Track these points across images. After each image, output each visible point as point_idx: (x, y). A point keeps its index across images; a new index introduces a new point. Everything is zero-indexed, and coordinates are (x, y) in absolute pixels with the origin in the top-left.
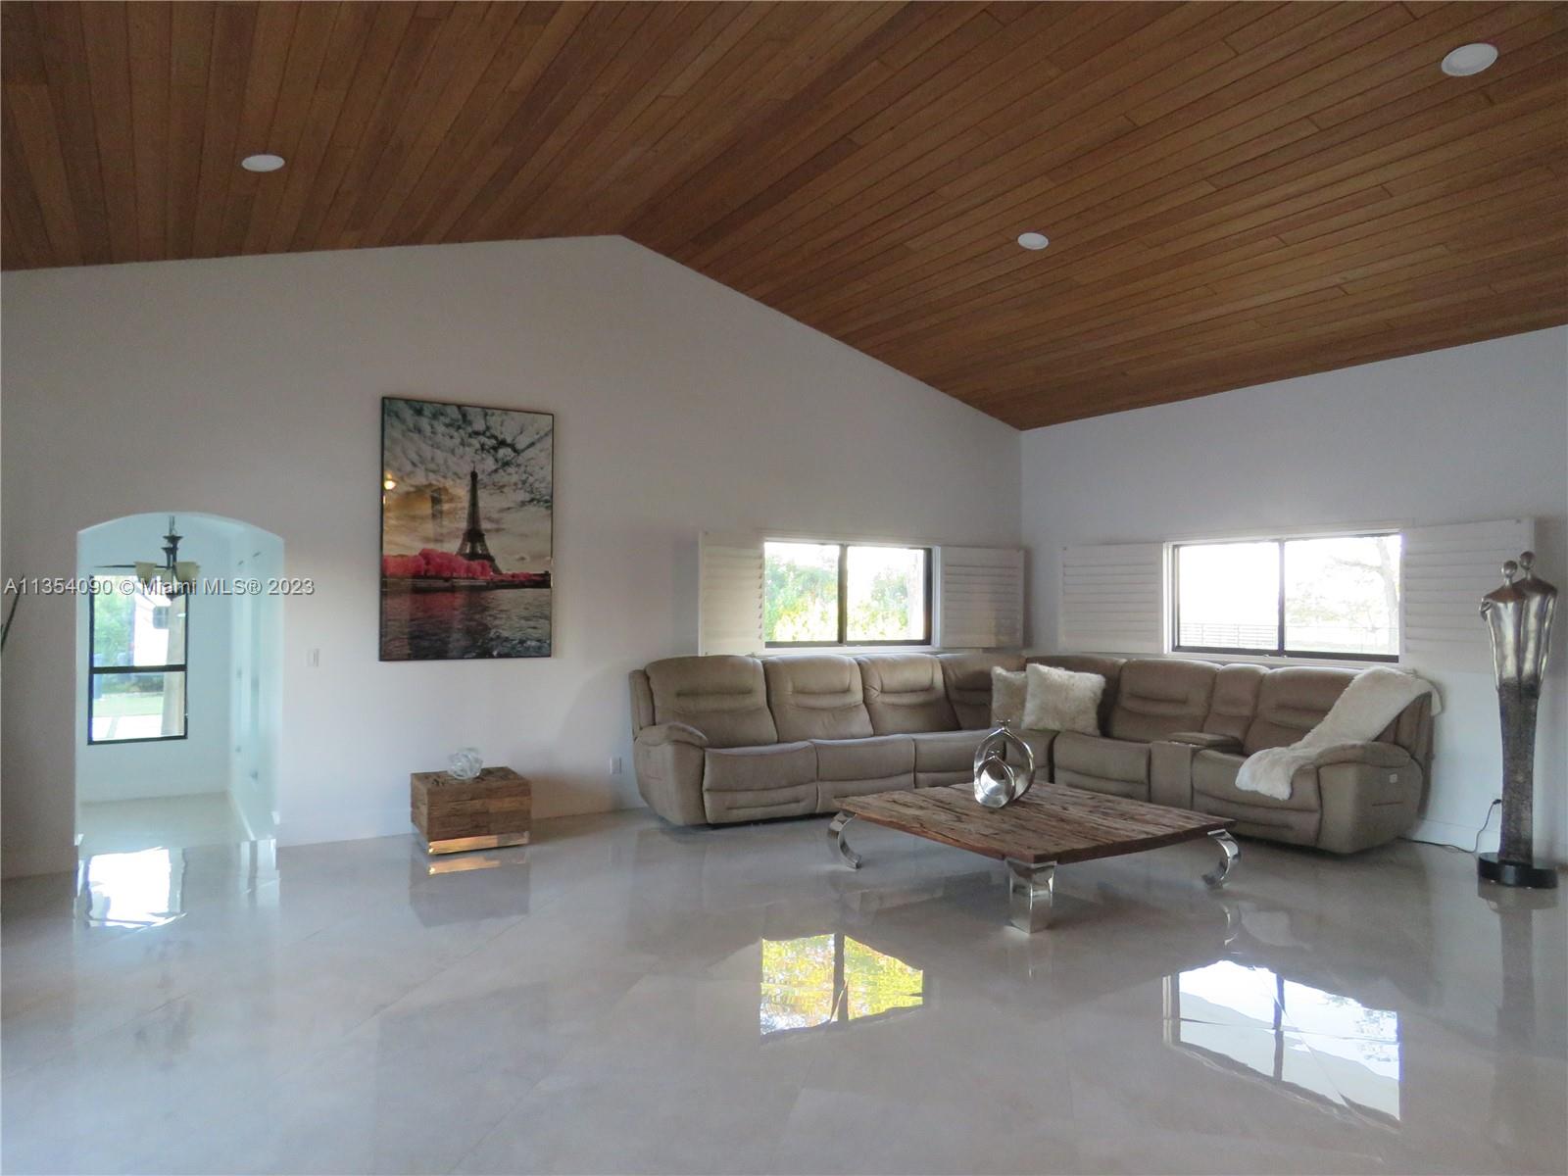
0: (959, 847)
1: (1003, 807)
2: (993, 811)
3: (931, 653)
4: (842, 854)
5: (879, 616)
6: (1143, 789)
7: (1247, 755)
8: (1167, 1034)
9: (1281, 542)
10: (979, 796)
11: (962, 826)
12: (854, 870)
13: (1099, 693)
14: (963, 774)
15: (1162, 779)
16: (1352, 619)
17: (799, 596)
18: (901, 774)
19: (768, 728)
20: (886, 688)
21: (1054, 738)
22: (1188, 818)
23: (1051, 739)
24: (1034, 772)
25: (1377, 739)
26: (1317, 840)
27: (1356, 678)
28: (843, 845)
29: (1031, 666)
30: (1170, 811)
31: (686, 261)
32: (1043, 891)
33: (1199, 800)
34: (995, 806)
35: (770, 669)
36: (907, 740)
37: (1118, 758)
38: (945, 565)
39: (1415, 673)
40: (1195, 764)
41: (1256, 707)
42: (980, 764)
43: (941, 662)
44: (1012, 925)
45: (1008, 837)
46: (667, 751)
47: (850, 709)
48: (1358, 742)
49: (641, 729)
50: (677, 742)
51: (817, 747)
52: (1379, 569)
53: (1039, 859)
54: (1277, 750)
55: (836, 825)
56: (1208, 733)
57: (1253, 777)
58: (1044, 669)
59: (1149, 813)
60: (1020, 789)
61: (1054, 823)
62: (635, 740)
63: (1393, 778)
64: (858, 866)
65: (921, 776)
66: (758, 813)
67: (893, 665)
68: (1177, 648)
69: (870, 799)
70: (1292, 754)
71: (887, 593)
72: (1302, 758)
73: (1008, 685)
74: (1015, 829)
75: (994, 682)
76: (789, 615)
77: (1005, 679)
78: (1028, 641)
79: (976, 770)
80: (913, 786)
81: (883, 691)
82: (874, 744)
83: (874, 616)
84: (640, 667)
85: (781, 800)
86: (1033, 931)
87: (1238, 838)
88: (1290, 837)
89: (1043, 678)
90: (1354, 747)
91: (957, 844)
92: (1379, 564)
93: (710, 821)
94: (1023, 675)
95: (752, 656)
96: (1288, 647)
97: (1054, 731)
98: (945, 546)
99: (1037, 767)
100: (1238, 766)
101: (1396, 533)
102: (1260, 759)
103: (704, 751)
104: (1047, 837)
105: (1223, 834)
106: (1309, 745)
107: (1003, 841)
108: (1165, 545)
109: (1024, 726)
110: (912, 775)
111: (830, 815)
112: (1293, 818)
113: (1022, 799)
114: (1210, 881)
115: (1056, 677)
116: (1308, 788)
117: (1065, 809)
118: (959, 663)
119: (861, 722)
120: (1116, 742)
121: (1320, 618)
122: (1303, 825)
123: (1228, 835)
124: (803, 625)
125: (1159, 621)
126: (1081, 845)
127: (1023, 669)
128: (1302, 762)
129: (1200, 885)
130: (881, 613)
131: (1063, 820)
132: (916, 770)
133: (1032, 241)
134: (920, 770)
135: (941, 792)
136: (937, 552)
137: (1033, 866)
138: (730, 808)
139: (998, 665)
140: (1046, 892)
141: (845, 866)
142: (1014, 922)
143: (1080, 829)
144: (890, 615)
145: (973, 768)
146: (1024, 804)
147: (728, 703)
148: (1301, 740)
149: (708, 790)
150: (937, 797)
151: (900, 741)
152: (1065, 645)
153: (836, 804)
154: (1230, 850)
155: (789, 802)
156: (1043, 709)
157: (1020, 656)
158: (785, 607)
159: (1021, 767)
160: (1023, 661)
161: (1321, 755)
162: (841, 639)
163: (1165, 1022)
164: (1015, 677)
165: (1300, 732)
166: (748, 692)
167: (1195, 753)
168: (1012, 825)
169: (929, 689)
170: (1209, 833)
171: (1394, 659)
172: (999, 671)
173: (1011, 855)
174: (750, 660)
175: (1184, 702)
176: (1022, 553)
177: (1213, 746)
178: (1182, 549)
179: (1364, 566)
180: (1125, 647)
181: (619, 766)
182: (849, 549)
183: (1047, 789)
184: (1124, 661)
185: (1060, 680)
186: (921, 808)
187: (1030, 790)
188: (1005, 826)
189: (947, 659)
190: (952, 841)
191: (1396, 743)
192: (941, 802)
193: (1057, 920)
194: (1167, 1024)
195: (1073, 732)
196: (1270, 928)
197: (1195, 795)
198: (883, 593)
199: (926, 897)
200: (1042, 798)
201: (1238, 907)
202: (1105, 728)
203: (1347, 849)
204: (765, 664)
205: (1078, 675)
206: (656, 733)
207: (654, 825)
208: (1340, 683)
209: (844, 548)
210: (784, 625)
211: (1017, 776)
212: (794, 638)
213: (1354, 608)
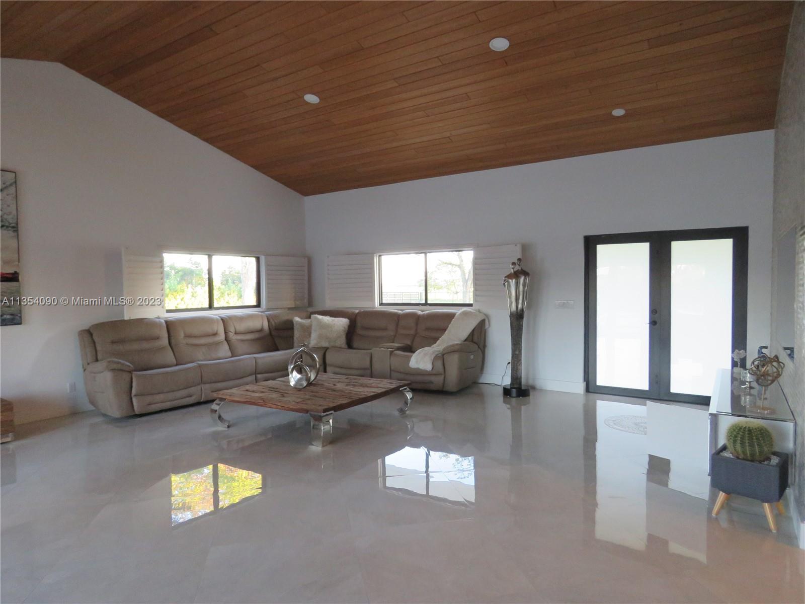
0: (285, 410)
1: (304, 387)
2: (300, 390)
3: (262, 312)
4: (219, 421)
5: (226, 294)
6: (369, 372)
7: (414, 352)
8: (380, 485)
9: (425, 253)
10: (292, 383)
11: (285, 399)
12: (227, 429)
13: (347, 327)
14: (284, 373)
15: (377, 366)
16: (448, 289)
17: (178, 284)
18: (248, 376)
19: (170, 357)
20: (238, 331)
21: (326, 351)
22: (391, 383)
23: (324, 351)
24: (319, 368)
25: (465, 340)
26: (443, 386)
27: (457, 314)
28: (220, 417)
29: (313, 316)
30: (382, 381)
31: (106, 84)
32: (327, 426)
33: (394, 375)
34: (301, 387)
35: (169, 325)
36: (250, 358)
37: (356, 358)
38: (267, 265)
39: (479, 311)
40: (392, 359)
41: (416, 330)
42: (292, 367)
43: (267, 316)
44: (313, 445)
45: (309, 402)
46: (108, 376)
47: (217, 344)
48: (459, 342)
49: (88, 364)
50: (113, 370)
51: (200, 366)
52: (459, 266)
53: (325, 411)
54: (426, 348)
55: (214, 406)
56: (397, 343)
57: (417, 362)
58: (320, 317)
59: (374, 383)
60: (312, 378)
61: (330, 393)
62: (85, 370)
63: (472, 357)
64: (229, 427)
65: (259, 376)
66: (168, 405)
67: (241, 319)
68: (381, 304)
69: (234, 391)
70: (433, 350)
71: (230, 281)
72: (437, 351)
73: (302, 326)
74: (312, 398)
75: (295, 325)
76: (173, 295)
77: (300, 324)
78: (310, 304)
79: (290, 370)
80: (255, 382)
81: (236, 333)
82: (233, 361)
83: (223, 293)
84: (86, 327)
85: (179, 397)
86: (323, 446)
87: (413, 390)
88: (432, 387)
89: (319, 321)
90: (457, 344)
91: (284, 408)
92: (458, 264)
93: (137, 413)
94: (309, 320)
95: (159, 318)
96: (429, 302)
97: (325, 347)
98: (266, 255)
99: (320, 366)
100: (410, 357)
101: (471, 250)
102: (420, 353)
103: (132, 374)
104: (328, 399)
105: (406, 389)
106: (438, 346)
107: (306, 404)
108: (375, 255)
109: (311, 346)
110: (254, 376)
111: (212, 401)
112: (433, 378)
113: (313, 382)
114: (402, 411)
115: (326, 321)
116: (439, 364)
117: (334, 385)
118: (275, 316)
119: (224, 350)
120: (355, 351)
121: (436, 289)
122: (437, 381)
123: (408, 389)
124: (182, 300)
125: (373, 291)
126: (345, 401)
127: (310, 317)
128: (437, 353)
129: (397, 413)
130: (227, 292)
131: (334, 391)
132: (256, 373)
133: (312, 99)
134: (259, 373)
135: (271, 383)
136: (262, 259)
137: (322, 414)
138: (149, 404)
139: (297, 316)
140: (329, 426)
141: (221, 428)
142: (313, 443)
143: (343, 394)
144: (232, 293)
145: (288, 369)
146: (314, 385)
147: (145, 345)
148: (435, 343)
149: (135, 396)
150: (271, 386)
151: (247, 359)
152: (329, 305)
153: (215, 395)
154: (409, 395)
155: (185, 398)
156: (320, 337)
157: (307, 311)
158: (170, 290)
159: (312, 367)
160: (309, 313)
161: (444, 349)
162: (211, 307)
163: (380, 479)
164: (306, 322)
165: (435, 340)
166: (157, 338)
167: (391, 353)
168: (310, 396)
169: (261, 330)
170: (401, 389)
171: (470, 305)
172: (297, 319)
173: (312, 410)
174: (157, 320)
175: (385, 329)
176: (306, 259)
177: (398, 349)
178: (382, 257)
179: (453, 265)
180: (357, 305)
181: (73, 387)
182: (214, 257)
183: (324, 376)
184: (358, 311)
185: (327, 322)
186: (263, 392)
187: (317, 378)
188: (307, 397)
189: (270, 315)
190: (280, 407)
191: (472, 341)
192: (273, 388)
193: (333, 440)
194: (380, 480)
195: (335, 347)
196: (424, 429)
197: (392, 372)
198: (227, 281)
199: (263, 438)
200: (323, 381)
201: (413, 422)
202: (350, 345)
203: (454, 389)
204: (166, 322)
205: (336, 319)
206: (99, 366)
207: (99, 419)
208: (451, 316)
209: (210, 257)
210: (170, 300)
211: (311, 371)
212: (176, 307)
213: (449, 284)
